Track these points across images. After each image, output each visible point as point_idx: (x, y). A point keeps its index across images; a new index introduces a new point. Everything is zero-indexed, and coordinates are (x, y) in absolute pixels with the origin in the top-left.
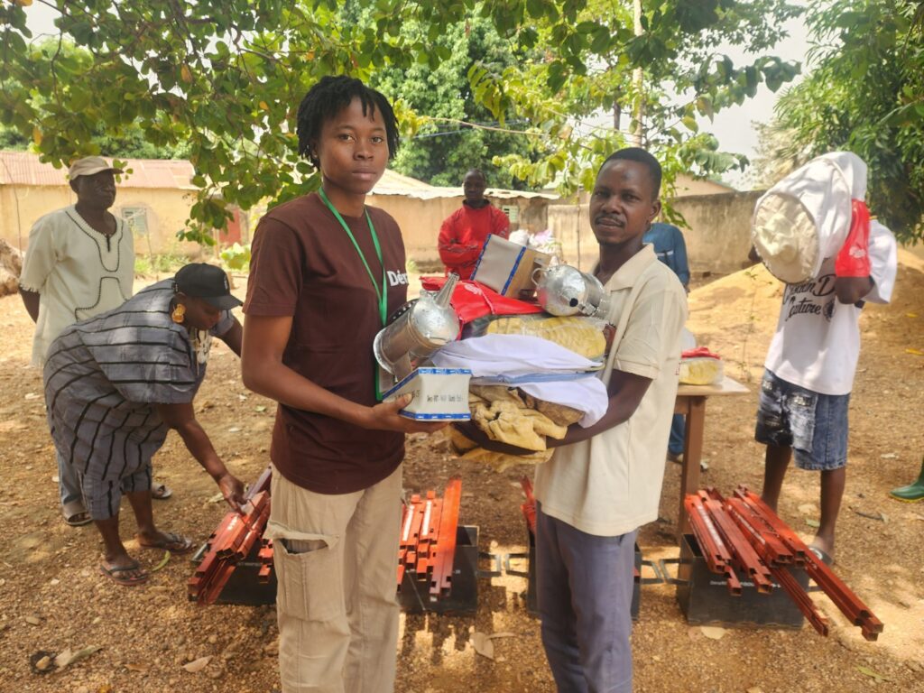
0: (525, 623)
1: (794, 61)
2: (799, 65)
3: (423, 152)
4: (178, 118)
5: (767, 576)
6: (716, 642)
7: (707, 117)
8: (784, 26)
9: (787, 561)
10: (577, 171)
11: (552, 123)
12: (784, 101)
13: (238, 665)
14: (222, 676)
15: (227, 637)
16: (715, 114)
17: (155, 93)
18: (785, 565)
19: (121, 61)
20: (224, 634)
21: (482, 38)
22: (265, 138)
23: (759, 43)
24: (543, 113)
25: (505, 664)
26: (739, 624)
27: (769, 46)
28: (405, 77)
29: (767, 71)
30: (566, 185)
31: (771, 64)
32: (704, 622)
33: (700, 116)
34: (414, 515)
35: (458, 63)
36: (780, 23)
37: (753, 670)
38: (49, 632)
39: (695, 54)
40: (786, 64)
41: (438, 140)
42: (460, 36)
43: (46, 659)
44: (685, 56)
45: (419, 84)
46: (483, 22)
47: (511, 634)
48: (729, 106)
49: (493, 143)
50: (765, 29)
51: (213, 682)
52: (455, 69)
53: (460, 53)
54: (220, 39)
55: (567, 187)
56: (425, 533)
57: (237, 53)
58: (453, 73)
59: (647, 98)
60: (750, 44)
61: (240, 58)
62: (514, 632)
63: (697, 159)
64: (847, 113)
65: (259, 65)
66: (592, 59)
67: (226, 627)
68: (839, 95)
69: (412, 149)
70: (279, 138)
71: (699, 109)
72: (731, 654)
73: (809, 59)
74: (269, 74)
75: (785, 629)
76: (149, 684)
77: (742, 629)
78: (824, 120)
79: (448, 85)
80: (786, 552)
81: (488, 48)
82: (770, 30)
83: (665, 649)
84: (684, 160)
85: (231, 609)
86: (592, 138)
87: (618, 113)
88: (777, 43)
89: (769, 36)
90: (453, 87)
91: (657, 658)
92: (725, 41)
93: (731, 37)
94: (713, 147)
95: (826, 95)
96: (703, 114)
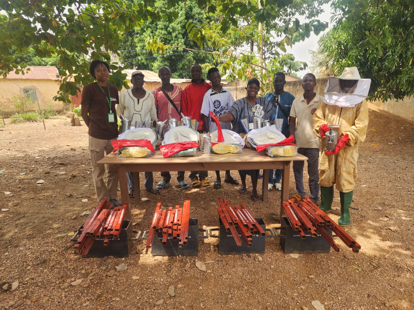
0: (218, 257)
1: (325, 22)
2: (327, 23)
3: (166, 63)
4: (51, 44)
5: (315, 231)
6: (296, 259)
7: (289, 46)
8: (322, 7)
9: (323, 225)
10: (235, 70)
11: (224, 48)
12: (322, 40)
13: (95, 281)
14: (89, 287)
15: (90, 271)
16: (293, 45)
17: (40, 32)
18: (322, 226)
19: (22, 17)
20: (88, 270)
21: (191, 11)
22: (93, 54)
23: (311, 15)
24: (220, 44)
25: (211, 273)
26: (305, 252)
27: (316, 16)
28: (157, 28)
29: (314, 26)
30: (230, 76)
31: (316, 23)
32: (291, 252)
33: (287, 46)
34: (170, 215)
35: (181, 22)
36: (320, 6)
37: (310, 269)
38: (6, 274)
39: (284, 19)
40: (322, 23)
41: (173, 58)
42: (181, 10)
43: (7, 285)
44: (280, 20)
45: (163, 32)
46: (191, 4)
47: (213, 261)
48: (299, 41)
49: (197, 59)
50: (314, 8)
51: (85, 289)
52: (180, 25)
53: (181, 17)
54: (70, 8)
55: (231, 77)
56: (176, 221)
57: (78, 14)
58: (179, 27)
59: (265, 38)
60: (308, 15)
61: (80, 16)
62: (214, 260)
63: (286, 64)
64: (347, 45)
65: (89, 20)
66: (240, 21)
67: (89, 267)
68: (344, 37)
69: (162, 62)
70: (100, 54)
71: (286, 42)
72: (302, 263)
73: (331, 20)
74: (94, 24)
75: (323, 253)
76: (55, 292)
77: (306, 254)
78: (338, 47)
79: (177, 32)
80: (323, 221)
81: (194, 15)
82: (316, 9)
83: (276, 263)
84: (281, 65)
85: (91, 259)
86: (241, 55)
87: (252, 45)
88: (319, 15)
89: (316, 11)
90: (179, 33)
91: (272, 267)
92: (297, 14)
93: (299, 12)
94: (292, 59)
95: (339, 37)
96: (288, 45)
